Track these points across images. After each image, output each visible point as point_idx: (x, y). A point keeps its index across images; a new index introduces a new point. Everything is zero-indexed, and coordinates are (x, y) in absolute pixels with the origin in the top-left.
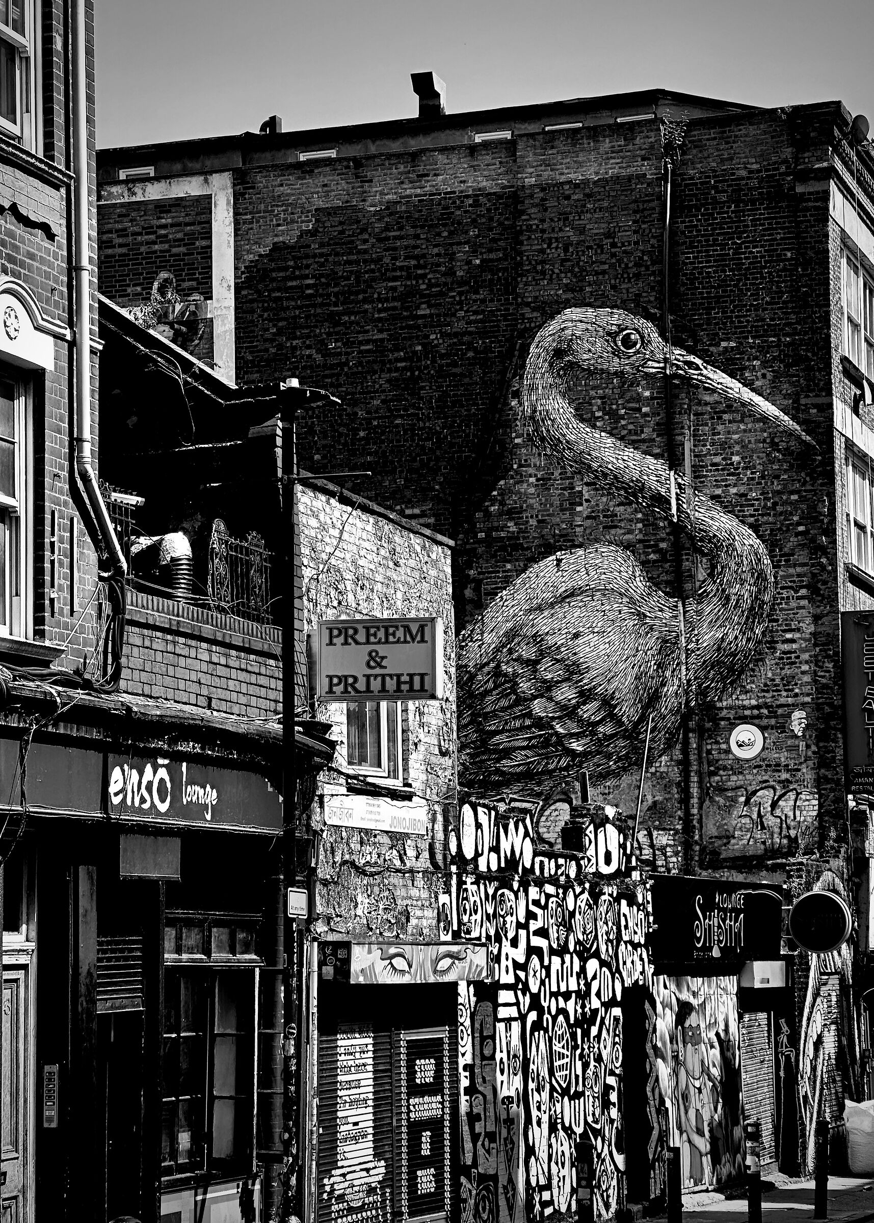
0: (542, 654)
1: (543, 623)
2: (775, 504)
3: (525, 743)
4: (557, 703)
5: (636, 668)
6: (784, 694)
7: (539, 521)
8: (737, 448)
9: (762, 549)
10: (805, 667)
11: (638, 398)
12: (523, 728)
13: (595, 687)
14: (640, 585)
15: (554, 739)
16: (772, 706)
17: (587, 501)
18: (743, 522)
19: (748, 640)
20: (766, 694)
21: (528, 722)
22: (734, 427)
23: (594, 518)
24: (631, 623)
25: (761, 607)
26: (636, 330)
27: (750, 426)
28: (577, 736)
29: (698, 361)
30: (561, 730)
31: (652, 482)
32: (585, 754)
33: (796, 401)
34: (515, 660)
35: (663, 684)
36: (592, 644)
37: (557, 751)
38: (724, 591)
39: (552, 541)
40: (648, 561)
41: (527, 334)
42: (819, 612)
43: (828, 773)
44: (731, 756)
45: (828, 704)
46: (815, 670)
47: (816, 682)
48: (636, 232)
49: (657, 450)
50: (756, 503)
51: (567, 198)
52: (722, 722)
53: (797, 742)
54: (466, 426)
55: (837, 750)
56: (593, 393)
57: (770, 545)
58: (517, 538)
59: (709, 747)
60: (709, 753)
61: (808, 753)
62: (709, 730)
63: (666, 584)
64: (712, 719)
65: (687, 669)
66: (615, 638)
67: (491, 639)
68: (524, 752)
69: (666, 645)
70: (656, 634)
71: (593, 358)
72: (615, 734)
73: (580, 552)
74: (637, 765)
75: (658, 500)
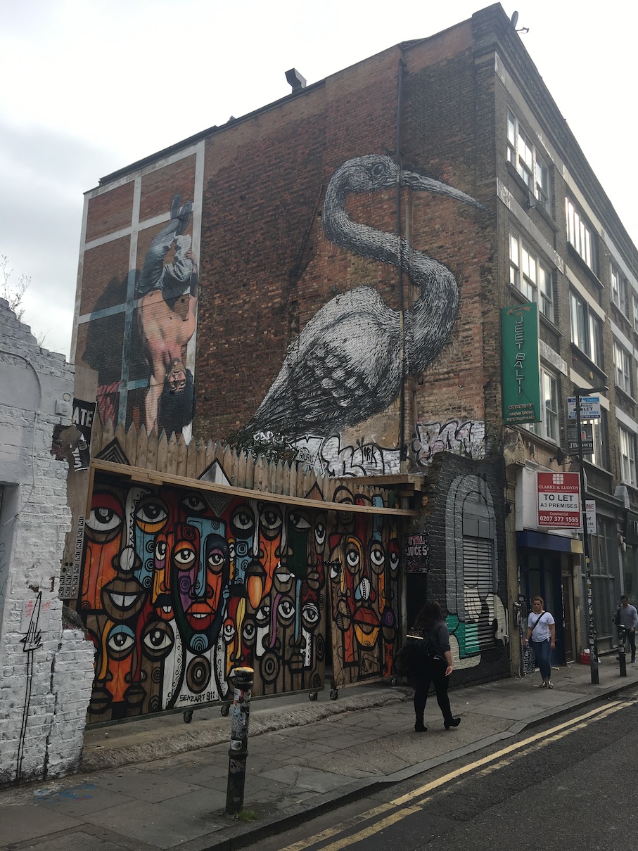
0: (327, 353)
1: (329, 336)
2: (459, 249)
3: (317, 405)
4: (334, 380)
5: (376, 355)
6: (464, 363)
7: (329, 280)
8: (438, 220)
9: (452, 277)
10: (477, 345)
11: (382, 201)
12: (316, 396)
13: (354, 369)
14: (380, 306)
15: (332, 401)
16: (456, 372)
17: (353, 264)
18: (441, 263)
19: (443, 332)
20: (453, 364)
21: (319, 393)
22: (437, 207)
23: (356, 273)
24: (375, 329)
25: (450, 312)
26: (381, 163)
27: (446, 206)
28: (345, 398)
29: (417, 175)
30: (335, 395)
31: (387, 247)
32: (348, 408)
33: (474, 185)
34: (314, 358)
35: (391, 363)
36: (353, 344)
37: (334, 407)
38: (428, 305)
39: (334, 290)
40: (384, 293)
41: (327, 180)
42: (486, 309)
43: (491, 410)
44: (432, 404)
45: (491, 367)
46: (483, 346)
47: (484, 353)
48: (382, 110)
49: (391, 228)
50: (449, 250)
51: (349, 102)
52: (427, 384)
53: (472, 392)
54: (299, 238)
55: (497, 395)
56: (358, 204)
57: (456, 274)
58: (318, 291)
59: (419, 400)
60: (419, 403)
61: (478, 398)
62: (419, 390)
63: (394, 303)
64: (421, 382)
65: (404, 352)
66: (365, 339)
67: (302, 348)
68: (316, 410)
69: (393, 340)
70: (387, 334)
71: (359, 185)
72: (364, 395)
73: (349, 293)
74: (375, 412)
75: (391, 256)
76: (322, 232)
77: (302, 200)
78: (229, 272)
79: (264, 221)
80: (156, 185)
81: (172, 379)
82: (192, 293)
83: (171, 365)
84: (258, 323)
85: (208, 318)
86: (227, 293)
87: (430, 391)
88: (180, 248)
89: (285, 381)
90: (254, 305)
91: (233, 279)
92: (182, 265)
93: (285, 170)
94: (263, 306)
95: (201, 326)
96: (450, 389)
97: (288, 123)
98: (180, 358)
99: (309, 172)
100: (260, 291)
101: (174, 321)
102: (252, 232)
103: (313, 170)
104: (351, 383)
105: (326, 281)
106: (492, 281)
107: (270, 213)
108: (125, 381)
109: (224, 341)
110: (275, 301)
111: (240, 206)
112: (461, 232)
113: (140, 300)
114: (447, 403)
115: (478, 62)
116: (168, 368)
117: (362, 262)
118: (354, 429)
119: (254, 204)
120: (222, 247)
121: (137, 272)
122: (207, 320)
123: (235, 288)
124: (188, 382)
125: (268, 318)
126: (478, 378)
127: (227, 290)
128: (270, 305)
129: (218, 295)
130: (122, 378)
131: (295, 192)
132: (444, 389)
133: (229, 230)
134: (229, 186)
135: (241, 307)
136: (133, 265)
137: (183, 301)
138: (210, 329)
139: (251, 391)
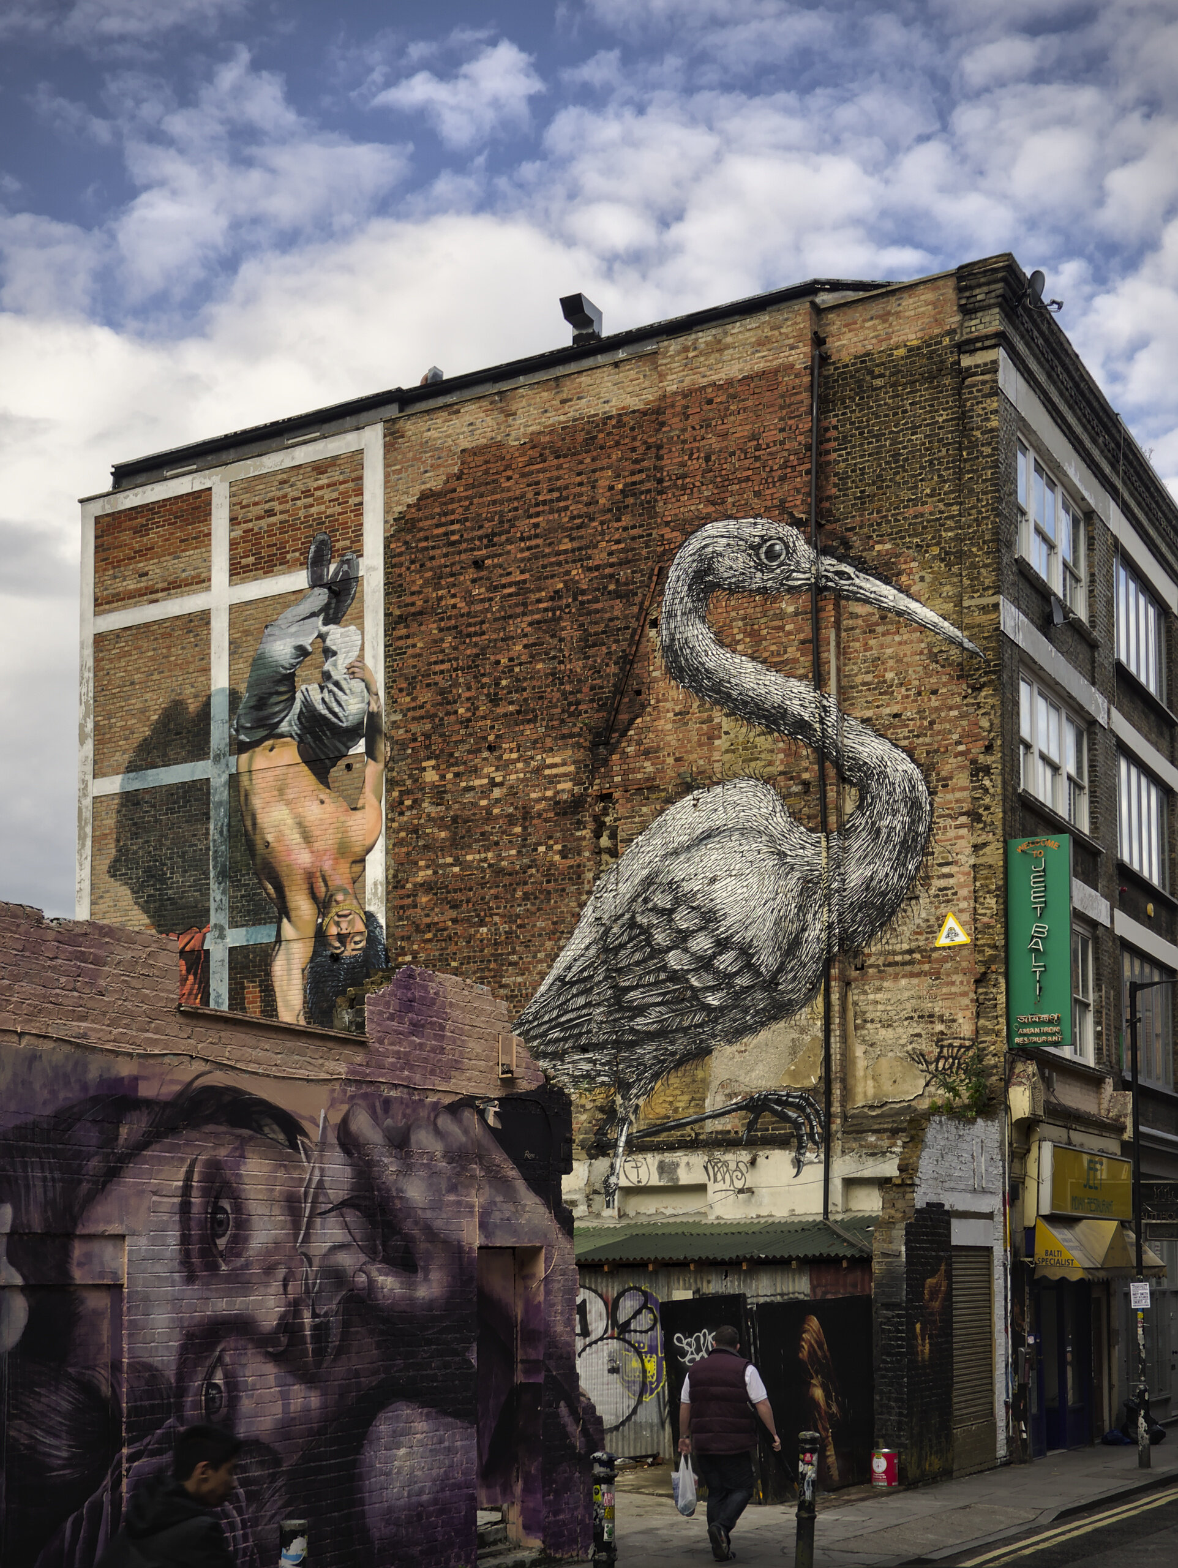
0: (677, 902)
1: (679, 869)
2: (932, 723)
3: (659, 999)
4: (692, 954)
5: (776, 912)
7: (677, 760)
8: (891, 663)
9: (917, 774)
10: (963, 905)
11: (781, 615)
12: (657, 983)
13: (732, 936)
14: (781, 821)
15: (689, 993)
16: (925, 951)
17: (727, 733)
18: (896, 746)
19: (901, 876)
20: (919, 937)
21: (662, 976)
22: (889, 638)
23: (733, 752)
24: (771, 864)
25: (914, 840)
26: (779, 539)
27: (905, 637)
28: (713, 989)
29: (850, 570)
30: (696, 984)
31: (795, 707)
32: (721, 1009)
33: (959, 604)
34: (651, 910)
35: (804, 930)
36: (729, 889)
37: (692, 1006)
38: (873, 823)
39: (689, 780)
40: (790, 795)
41: (667, 556)
42: (980, 840)
43: (987, 1023)
44: (880, 1007)
45: (989, 946)
46: (975, 908)
47: (975, 920)
48: (782, 430)
49: (801, 671)
50: (911, 723)
51: (710, 402)
52: (871, 970)
53: (953, 989)
54: (607, 665)
55: (999, 997)
56: (733, 614)
57: (927, 770)
58: (654, 779)
59: (856, 998)
60: (855, 1004)
61: (966, 1001)
62: (856, 980)
63: (809, 817)
64: (859, 966)
65: (830, 911)
66: (753, 880)
67: (626, 889)
68: (658, 1009)
69: (808, 886)
70: (797, 874)
71: (734, 576)
72: (752, 987)
73: (718, 789)
74: (775, 1018)
75: (801, 726)
76: (659, 661)
77: (612, 587)
78: (453, 718)
79: (529, 619)
80: (267, 506)
81: (333, 930)
82: (371, 752)
83: (330, 901)
84: (525, 828)
85: (410, 808)
86: (452, 760)
87: (877, 983)
88: (334, 654)
89: (587, 948)
90: (513, 792)
91: (463, 732)
92: (341, 689)
93: (573, 518)
94: (533, 796)
95: (395, 825)
96: (915, 981)
97: (575, 420)
98: (349, 887)
99: (625, 529)
100: (526, 762)
101: (329, 807)
102: (503, 640)
103: (634, 527)
104: (726, 961)
105: (670, 760)
106: (991, 791)
107: (542, 606)
108: (220, 928)
109: (449, 860)
110: (560, 787)
111: (474, 581)
112: (934, 692)
113: (244, 757)
114: (908, 1006)
115: (966, 361)
116: (323, 905)
117: (744, 730)
118: (735, 1048)
119: (504, 581)
120: (436, 663)
121: (234, 696)
122: (408, 813)
123: (469, 752)
124: (372, 939)
125: (546, 820)
126: (964, 964)
127: (451, 755)
128: (549, 793)
129: (432, 762)
130: (213, 921)
131: (597, 568)
132: (903, 982)
133: (449, 629)
134: (446, 534)
135: (485, 793)
136: (220, 678)
137: (349, 767)
138: (416, 831)
139: (515, 964)
